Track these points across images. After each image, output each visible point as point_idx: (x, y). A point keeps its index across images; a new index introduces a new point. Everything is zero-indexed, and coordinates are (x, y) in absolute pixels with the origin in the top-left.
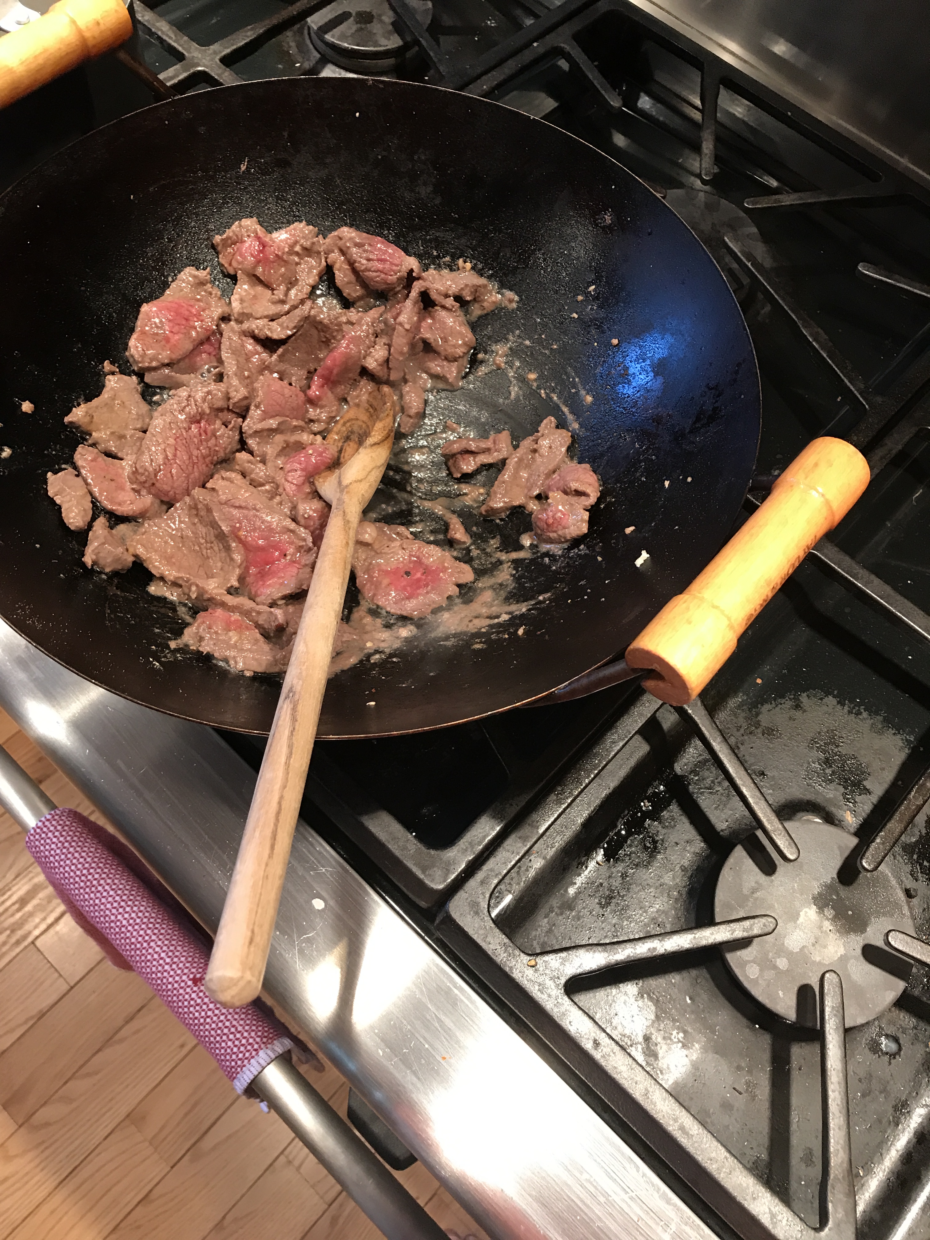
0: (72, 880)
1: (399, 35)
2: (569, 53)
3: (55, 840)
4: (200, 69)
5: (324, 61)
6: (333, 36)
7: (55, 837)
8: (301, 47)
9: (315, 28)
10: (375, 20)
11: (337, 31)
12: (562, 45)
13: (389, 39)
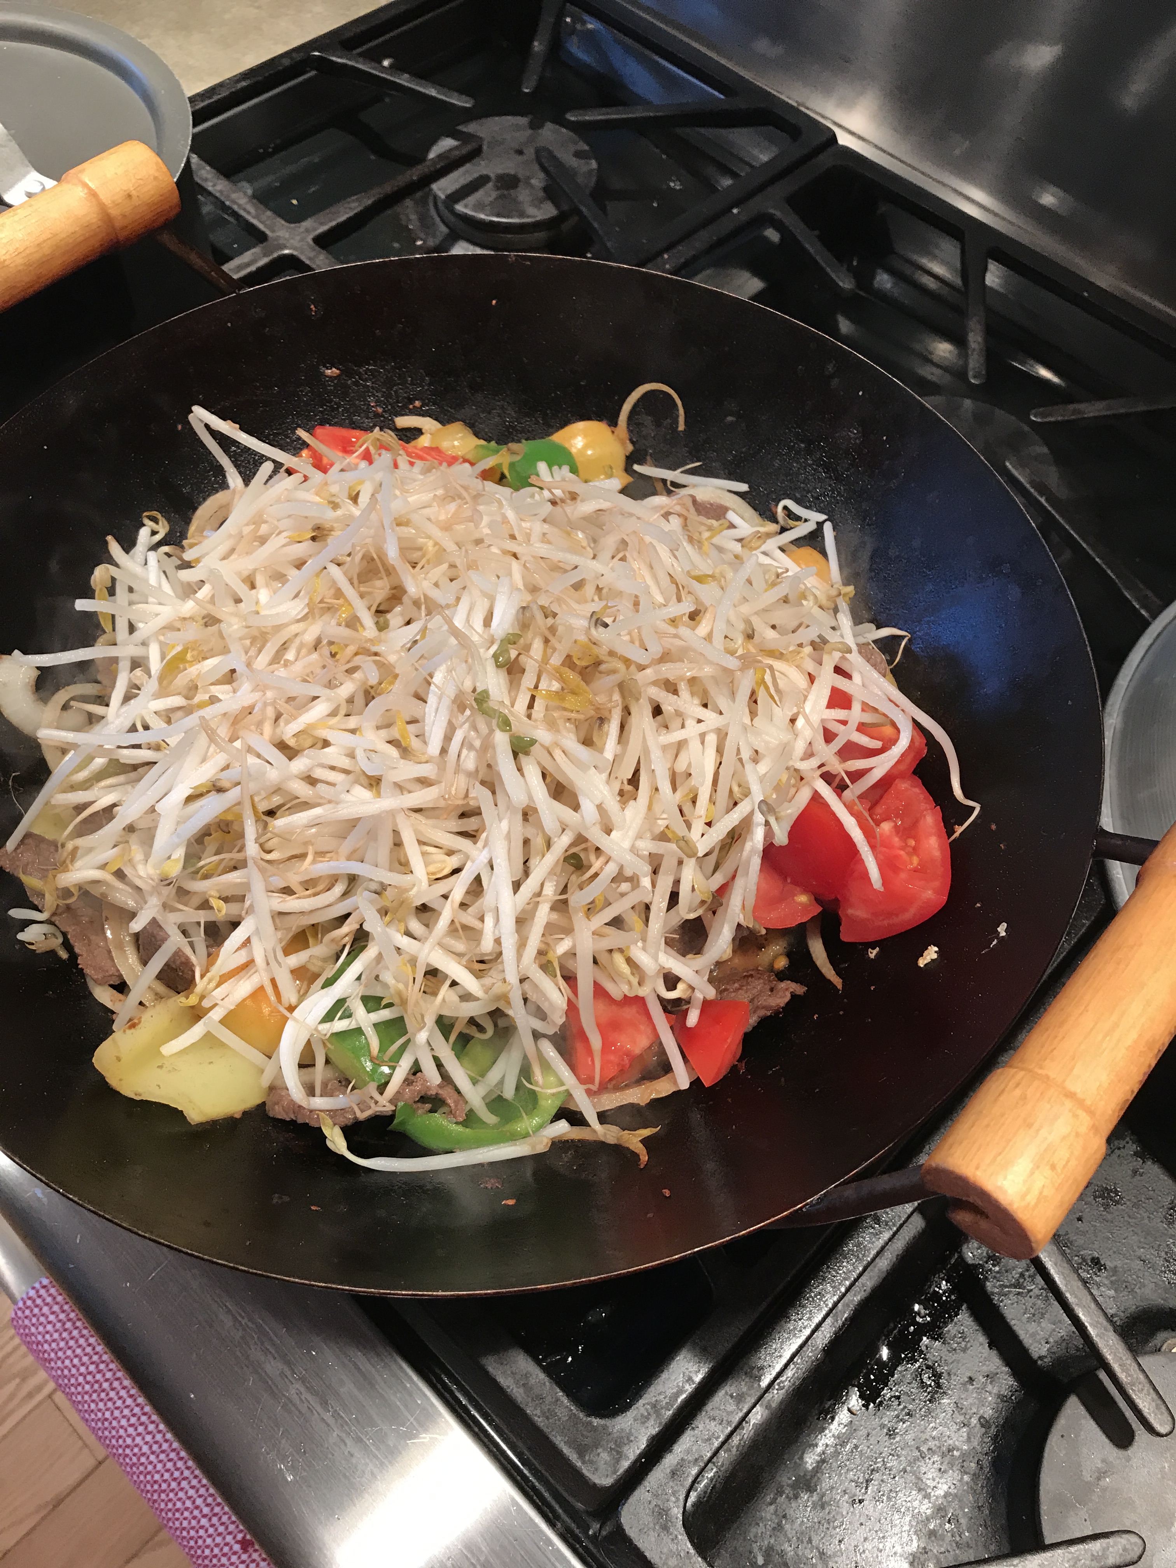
0: (73, 1381)
1: (553, 202)
2: (781, 221)
3: (52, 1318)
4: (286, 252)
5: (454, 237)
6: (466, 206)
7: (53, 1313)
8: (424, 220)
9: (443, 197)
10: (521, 184)
11: (471, 200)
12: (772, 211)
13: (539, 208)
